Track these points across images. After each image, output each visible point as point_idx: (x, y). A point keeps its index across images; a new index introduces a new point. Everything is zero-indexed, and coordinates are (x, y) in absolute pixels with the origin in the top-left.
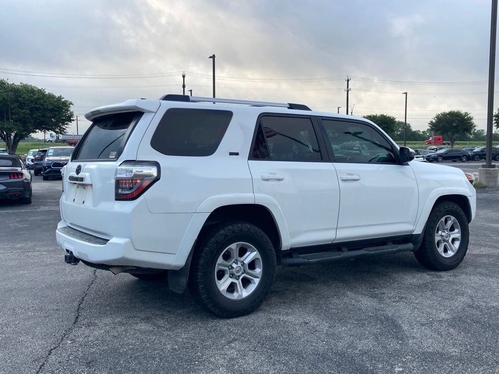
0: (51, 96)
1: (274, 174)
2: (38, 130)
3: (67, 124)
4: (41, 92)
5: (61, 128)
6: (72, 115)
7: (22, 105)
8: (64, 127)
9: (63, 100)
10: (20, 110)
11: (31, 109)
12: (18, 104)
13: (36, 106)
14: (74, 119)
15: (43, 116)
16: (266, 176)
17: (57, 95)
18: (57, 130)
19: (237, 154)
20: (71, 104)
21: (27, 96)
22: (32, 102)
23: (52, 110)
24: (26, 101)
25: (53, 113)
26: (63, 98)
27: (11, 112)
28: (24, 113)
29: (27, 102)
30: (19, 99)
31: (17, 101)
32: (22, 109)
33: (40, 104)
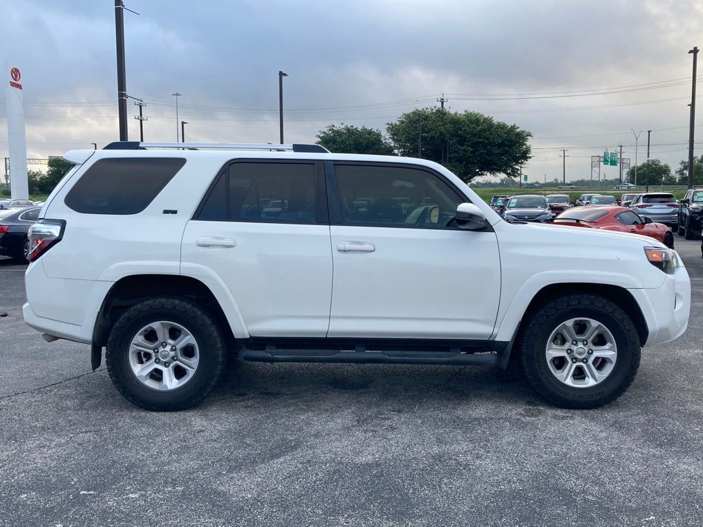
0: (501, 127)
1: (223, 238)
2: (485, 173)
3: (522, 163)
4: (488, 122)
5: (513, 168)
6: (528, 151)
7: (462, 141)
8: (517, 167)
9: (518, 130)
10: (460, 147)
11: (474, 145)
12: (457, 139)
13: (480, 140)
14: (530, 155)
15: (490, 153)
16: (208, 240)
17: (509, 124)
18: (509, 171)
19: (175, 212)
20: (529, 135)
21: (468, 128)
22: (475, 135)
23: (501, 145)
24: (468, 134)
25: (502, 149)
26: (518, 128)
27: (449, 150)
28: (464, 150)
29: (469, 136)
30: (459, 132)
31: (455, 135)
32: (462, 145)
33: (485, 137)
